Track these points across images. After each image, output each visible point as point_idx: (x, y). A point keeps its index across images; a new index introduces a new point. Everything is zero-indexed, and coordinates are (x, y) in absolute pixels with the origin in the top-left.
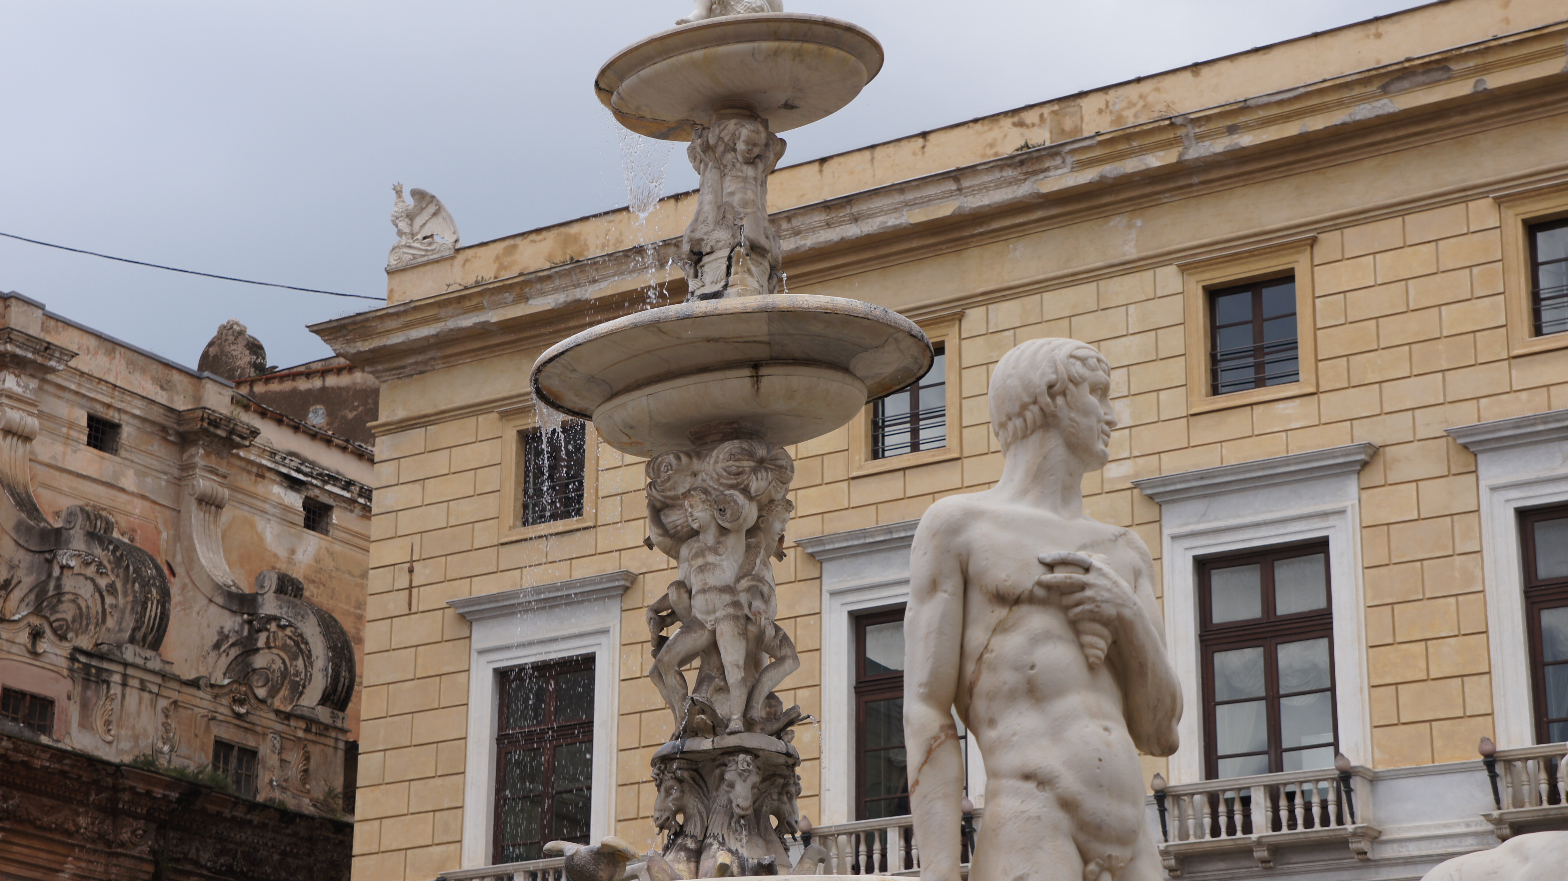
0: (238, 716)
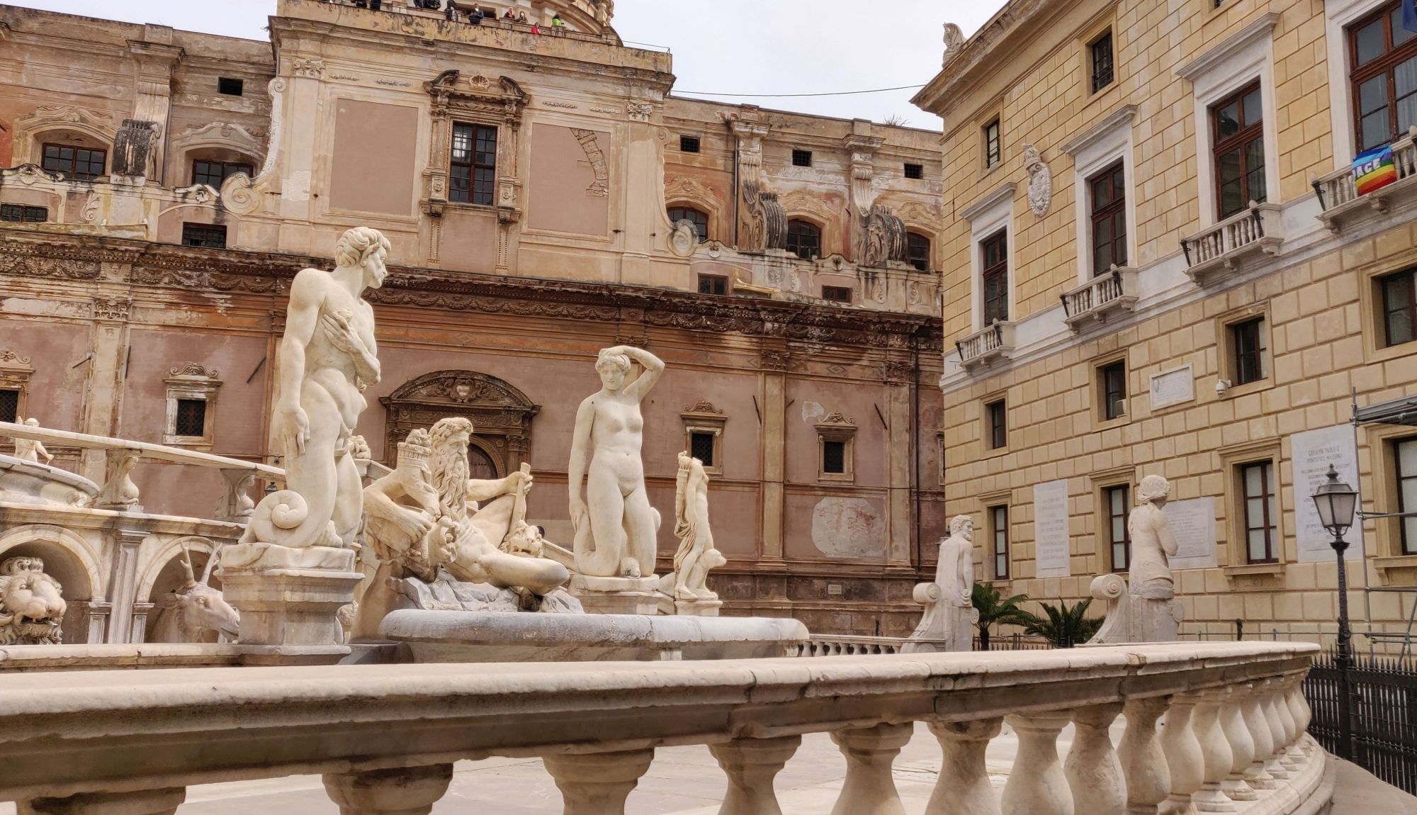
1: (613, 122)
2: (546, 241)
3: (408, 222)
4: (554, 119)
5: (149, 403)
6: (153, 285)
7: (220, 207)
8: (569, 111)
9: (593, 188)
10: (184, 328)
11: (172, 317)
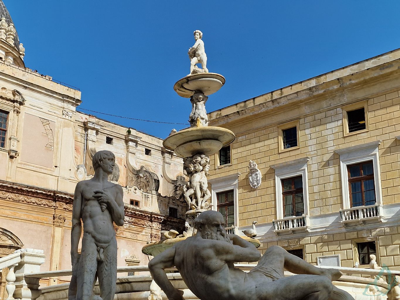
0: (173, 202)
1: (57, 118)
2: (27, 167)
4: (33, 112)
8: (40, 110)
9: (48, 146)
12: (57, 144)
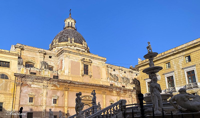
0: (134, 86)
1: (101, 66)
2: (95, 79)
3: (80, 76)
4: (95, 65)
5: (50, 99)
6: (50, 83)
7: (58, 74)
9: (99, 73)
10: (54, 89)
11: (52, 88)
12: (101, 73)
